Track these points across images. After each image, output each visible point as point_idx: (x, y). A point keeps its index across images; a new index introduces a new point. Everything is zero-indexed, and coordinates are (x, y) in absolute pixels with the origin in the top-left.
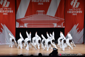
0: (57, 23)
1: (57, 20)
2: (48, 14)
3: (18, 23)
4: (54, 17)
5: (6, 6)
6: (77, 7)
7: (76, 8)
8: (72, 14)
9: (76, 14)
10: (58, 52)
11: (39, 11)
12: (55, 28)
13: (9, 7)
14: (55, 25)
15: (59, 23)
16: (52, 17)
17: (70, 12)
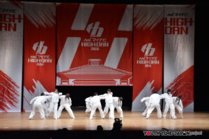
0: (121, 79)
1: (120, 73)
2: (106, 64)
3: (60, 79)
4: (116, 70)
5: (41, 51)
6: (151, 54)
7: (149, 57)
8: (144, 65)
9: (150, 66)
10: (121, 125)
11: (92, 60)
12: (118, 87)
13: (47, 54)
14: (118, 82)
15: (123, 79)
16: (113, 69)
17: (141, 62)
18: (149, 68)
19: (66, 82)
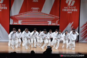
0: (52, 21)
1: (51, 17)
2: (43, 11)
3: (12, 20)
4: (49, 15)
6: (72, 5)
7: (71, 6)
8: (67, 12)
9: (71, 13)
11: (33, 8)
12: (50, 26)
14: (50, 23)
16: (47, 14)
17: (65, 10)
18: (70, 14)
19: (16, 22)
